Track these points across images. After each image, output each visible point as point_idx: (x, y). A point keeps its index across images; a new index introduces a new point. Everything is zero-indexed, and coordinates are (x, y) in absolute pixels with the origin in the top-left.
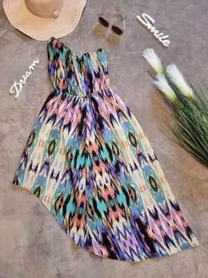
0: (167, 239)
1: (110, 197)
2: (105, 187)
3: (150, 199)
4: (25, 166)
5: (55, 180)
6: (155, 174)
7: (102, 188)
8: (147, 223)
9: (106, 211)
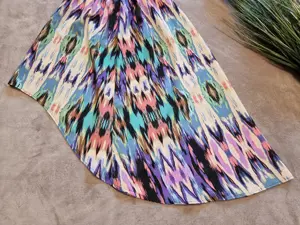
0: (239, 170)
1: (149, 109)
2: (143, 95)
3: (210, 113)
4: (31, 65)
5: (70, 84)
6: (214, 80)
7: (138, 95)
8: (206, 146)
9: (143, 126)
